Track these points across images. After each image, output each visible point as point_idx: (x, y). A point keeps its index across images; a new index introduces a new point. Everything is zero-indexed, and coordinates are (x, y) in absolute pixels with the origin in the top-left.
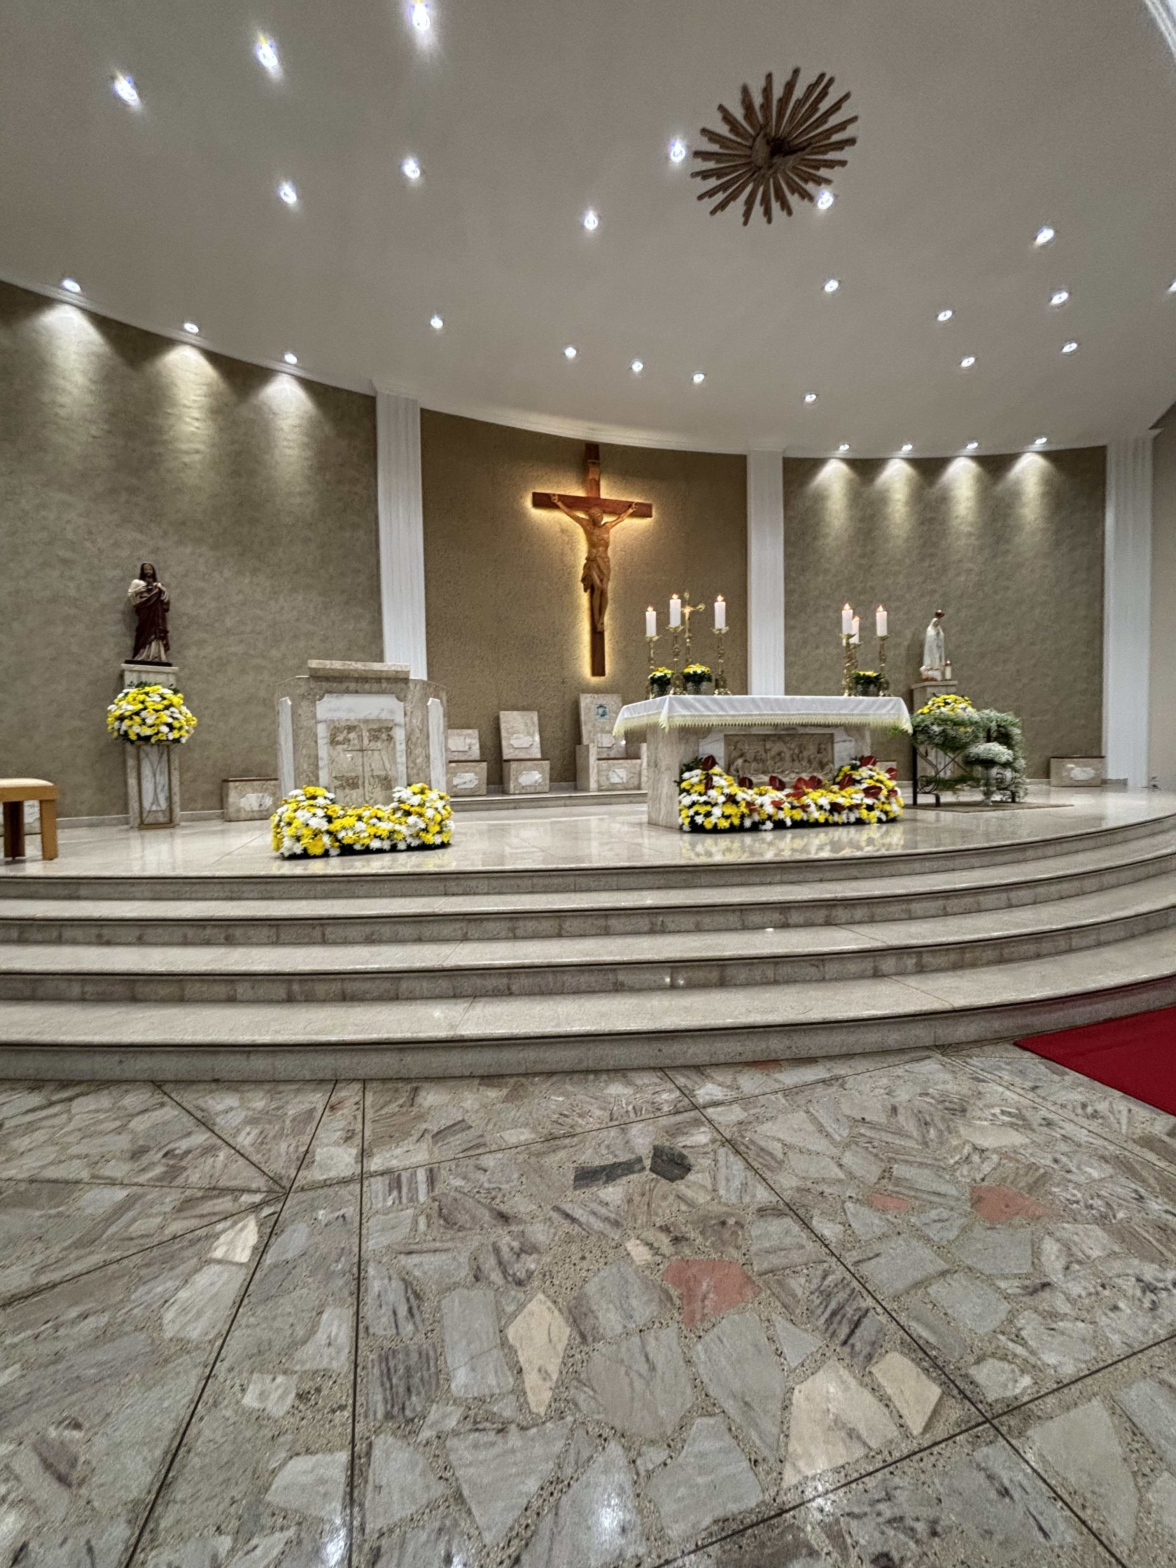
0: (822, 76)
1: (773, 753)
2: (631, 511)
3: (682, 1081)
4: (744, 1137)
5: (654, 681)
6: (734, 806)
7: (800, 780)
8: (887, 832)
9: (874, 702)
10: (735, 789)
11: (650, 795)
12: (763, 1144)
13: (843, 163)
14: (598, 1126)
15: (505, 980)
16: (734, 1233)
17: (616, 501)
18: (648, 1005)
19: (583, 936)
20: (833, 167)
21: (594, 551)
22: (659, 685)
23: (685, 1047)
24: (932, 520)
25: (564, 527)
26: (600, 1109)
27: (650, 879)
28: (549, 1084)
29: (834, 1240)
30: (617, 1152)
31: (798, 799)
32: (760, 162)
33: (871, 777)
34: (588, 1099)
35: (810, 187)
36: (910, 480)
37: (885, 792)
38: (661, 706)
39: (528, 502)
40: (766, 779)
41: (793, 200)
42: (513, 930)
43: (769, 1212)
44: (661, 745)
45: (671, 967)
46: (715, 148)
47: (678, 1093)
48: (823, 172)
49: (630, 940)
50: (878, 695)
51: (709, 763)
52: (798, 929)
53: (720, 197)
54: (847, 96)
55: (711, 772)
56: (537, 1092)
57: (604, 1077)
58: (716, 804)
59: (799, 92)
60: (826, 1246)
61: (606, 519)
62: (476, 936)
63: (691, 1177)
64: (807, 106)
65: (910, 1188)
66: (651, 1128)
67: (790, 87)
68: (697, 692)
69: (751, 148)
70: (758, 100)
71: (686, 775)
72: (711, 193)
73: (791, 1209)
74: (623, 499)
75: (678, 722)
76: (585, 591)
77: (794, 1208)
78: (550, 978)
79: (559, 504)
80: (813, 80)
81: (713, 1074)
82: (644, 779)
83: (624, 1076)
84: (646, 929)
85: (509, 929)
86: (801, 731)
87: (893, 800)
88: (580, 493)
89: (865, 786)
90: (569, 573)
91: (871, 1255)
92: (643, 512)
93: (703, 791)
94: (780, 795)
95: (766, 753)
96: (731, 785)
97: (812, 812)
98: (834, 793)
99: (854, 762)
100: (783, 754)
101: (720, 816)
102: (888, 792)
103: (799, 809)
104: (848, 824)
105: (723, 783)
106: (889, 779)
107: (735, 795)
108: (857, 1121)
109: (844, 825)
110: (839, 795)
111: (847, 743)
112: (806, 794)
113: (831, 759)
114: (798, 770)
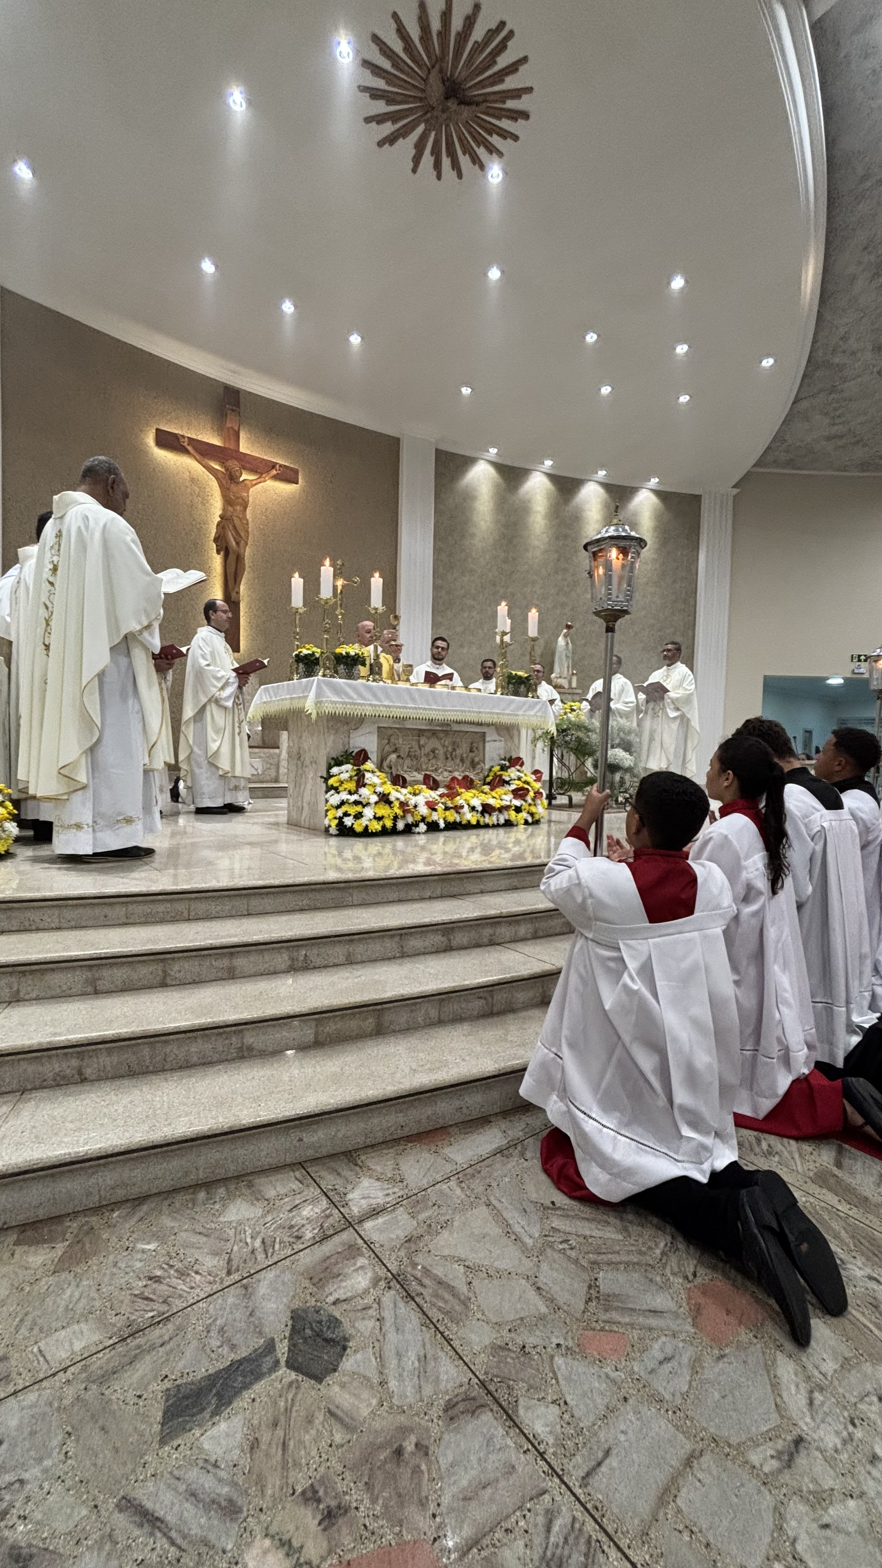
0: (503, 24)
1: (427, 749)
2: (274, 472)
3: (329, 1180)
4: (414, 1265)
5: (299, 659)
6: (387, 806)
7: (454, 779)
8: (532, 834)
9: (524, 704)
10: (388, 788)
11: (291, 791)
12: (439, 1271)
13: (516, 138)
14: (209, 1289)
15: (75, 1062)
16: (416, 1470)
17: (256, 458)
18: (286, 1078)
19: (197, 982)
20: (505, 138)
21: (230, 509)
22: (306, 664)
23: (332, 1131)
24: (566, 537)
25: (195, 477)
26: (215, 1254)
27: (290, 900)
28: (135, 1219)
29: (551, 1441)
30: (238, 1339)
31: (452, 799)
32: (433, 101)
33: (519, 779)
34: (194, 1239)
35: (481, 152)
36: (549, 495)
37: (532, 794)
38: (307, 688)
39: (150, 439)
40: (420, 777)
41: (464, 161)
42: (93, 982)
43: (461, 1407)
44: (304, 734)
45: (316, 1019)
46: (386, 64)
47: (324, 1202)
48: (495, 140)
49: (263, 985)
50: (527, 696)
51: (361, 757)
52: (462, 952)
53: (388, 128)
54: (524, 60)
55: (362, 767)
56: (114, 1239)
57: (222, 1191)
58: (368, 804)
59: (478, 34)
60: (542, 1455)
61: (245, 476)
62: (34, 995)
63: (348, 1364)
64: (484, 56)
65: (624, 1310)
66: (287, 1277)
67: (470, 22)
68: (350, 676)
69: (425, 80)
70: (436, 25)
71: (335, 770)
72: (380, 119)
73: (489, 1393)
74: (265, 458)
75: (328, 708)
76: (218, 552)
77: (492, 1388)
78: (146, 1052)
79: (190, 448)
80: (493, 26)
81: (371, 1163)
82: (283, 771)
83: (250, 1185)
84: (283, 967)
85: (87, 980)
86: (456, 728)
87: (538, 802)
88: (216, 441)
89: (513, 787)
90: (199, 530)
91: (600, 1455)
92: (287, 476)
93: (353, 788)
94: (434, 795)
95: (420, 749)
96: (385, 783)
97: (464, 814)
98: (486, 793)
99: (503, 762)
100: (437, 752)
101: (372, 817)
102: (535, 793)
103: (452, 810)
104: (498, 826)
105: (376, 780)
106: (535, 781)
107: (389, 794)
108: (546, 1208)
109: (494, 826)
110: (490, 796)
111: (497, 743)
112: (459, 795)
113: (482, 758)
114: (451, 769)
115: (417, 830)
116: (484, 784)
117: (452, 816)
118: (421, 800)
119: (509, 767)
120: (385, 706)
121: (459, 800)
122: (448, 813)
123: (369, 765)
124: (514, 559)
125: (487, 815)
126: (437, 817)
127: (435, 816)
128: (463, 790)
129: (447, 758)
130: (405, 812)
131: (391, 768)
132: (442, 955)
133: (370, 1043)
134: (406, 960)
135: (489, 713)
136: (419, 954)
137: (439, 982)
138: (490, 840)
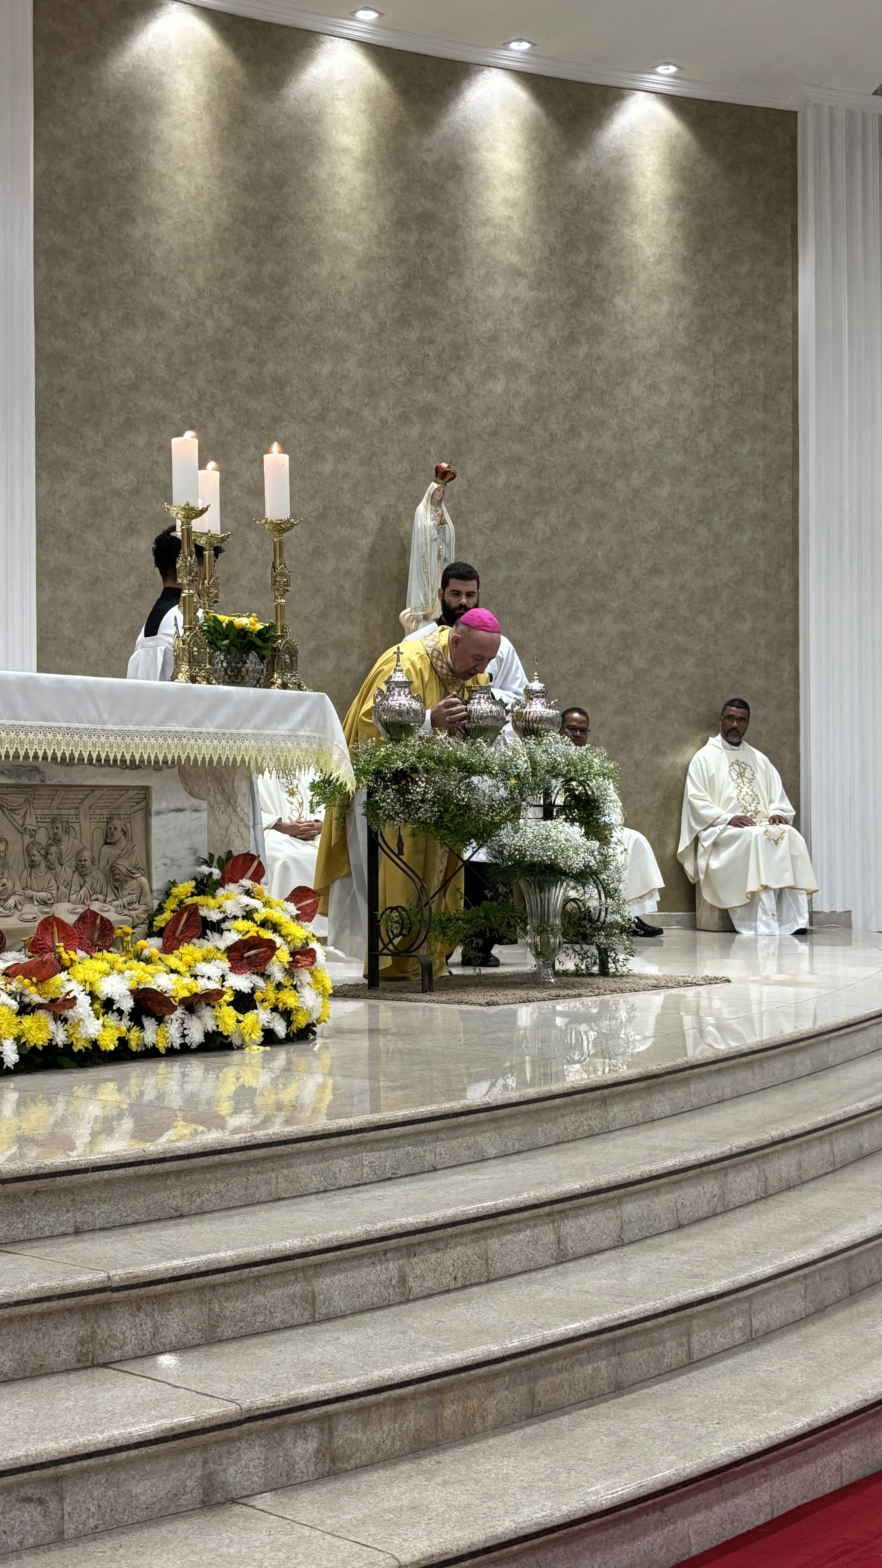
7: (50, 923)
8: (288, 1069)
9: (258, 704)
24: (427, 220)
31: (42, 981)
33: (248, 915)
36: (373, 101)
37: (283, 955)
50: (266, 684)
86: (57, 777)
87: (305, 976)
89: (231, 938)
97: (80, 1023)
98: (148, 961)
99: (205, 869)
102: (292, 954)
103: (41, 1013)
104: (185, 1050)
106: (297, 918)
109: (172, 1053)
110: (161, 968)
111: (187, 816)
112: (64, 968)
113: (142, 865)
114: (43, 895)
116: (148, 934)
117: (41, 1031)
119: (221, 883)
121: (64, 984)
122: (28, 1021)
124: (280, 282)
125: (149, 1024)
128: (82, 954)
129: (33, 865)
135: (156, 734)
138: (160, 1097)
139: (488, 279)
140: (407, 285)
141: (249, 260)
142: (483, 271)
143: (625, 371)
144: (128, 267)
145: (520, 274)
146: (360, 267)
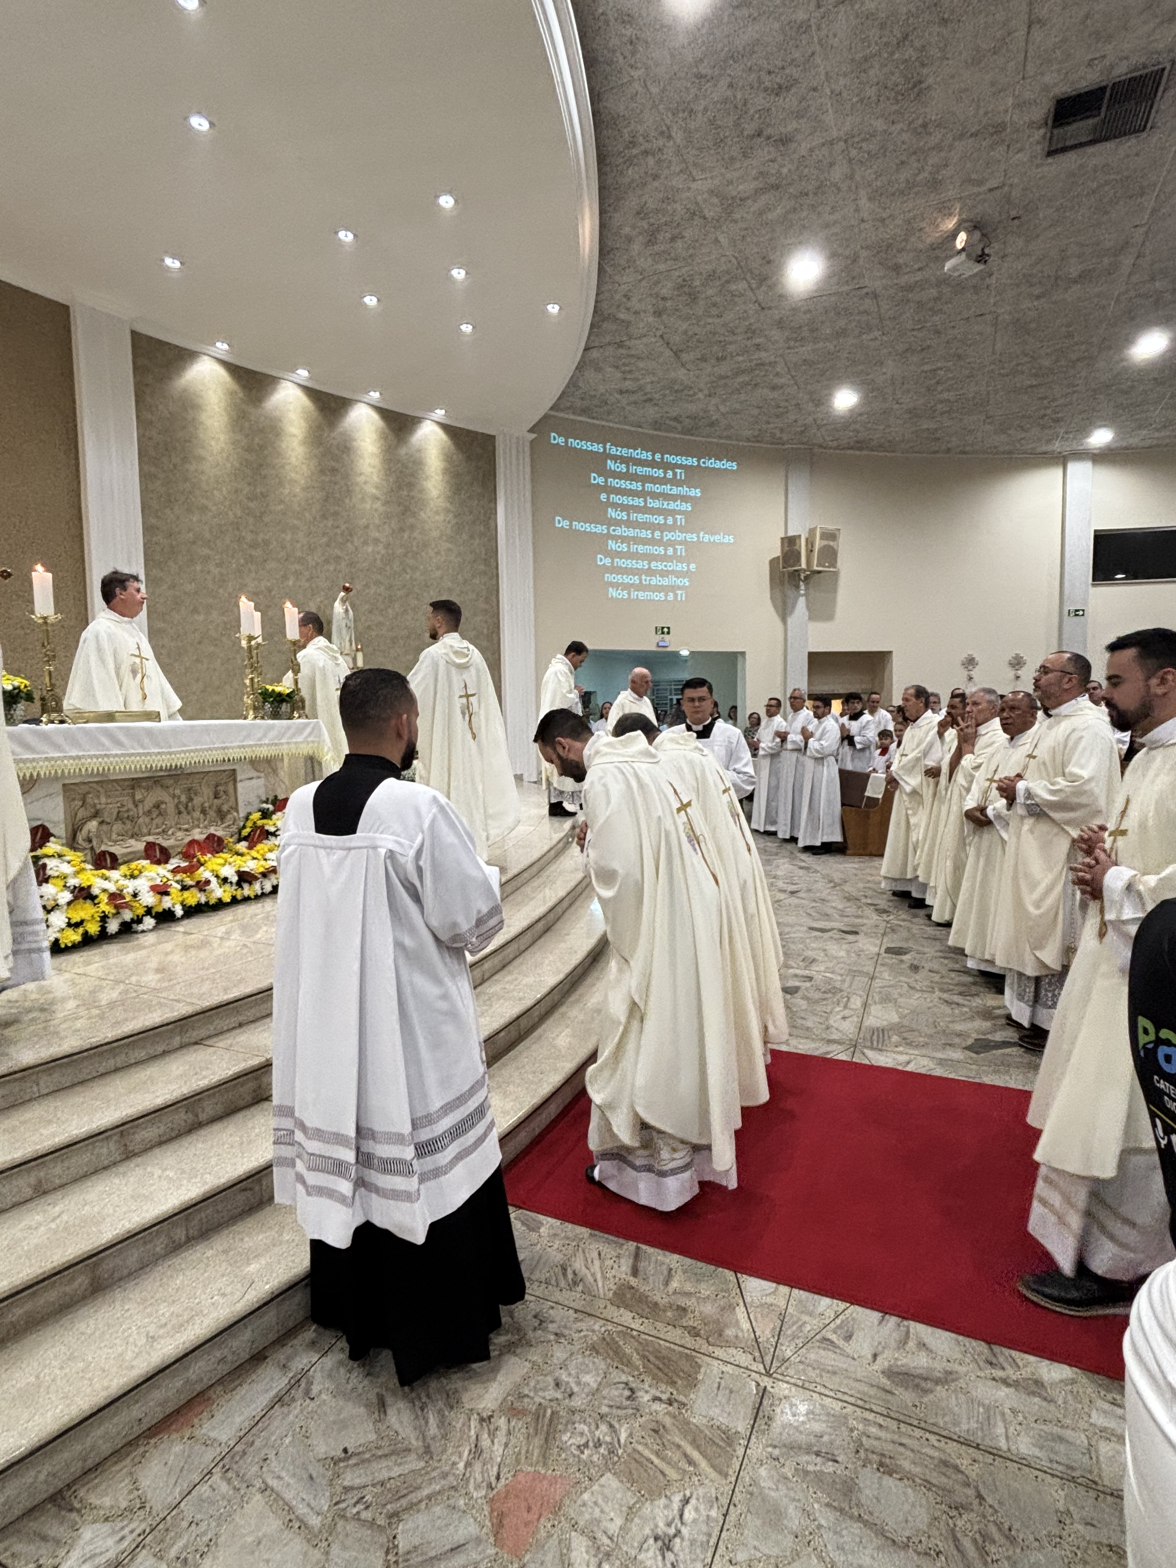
1: (147, 805)
6: (88, 904)
7: (192, 841)
9: (288, 728)
10: (87, 876)
31: (191, 873)
36: (307, 414)
40: (139, 847)
50: (290, 718)
55: (40, 853)
58: (56, 907)
86: (190, 771)
94: (162, 872)
95: (136, 806)
96: (83, 869)
97: (212, 891)
98: (242, 855)
99: (265, 806)
100: (163, 806)
101: (64, 926)
103: (193, 890)
105: (66, 869)
107: (89, 887)
108: (336, 1461)
110: (248, 857)
111: (254, 781)
112: (202, 865)
113: (234, 806)
114: (186, 826)
115: (141, 927)
116: (240, 840)
117: (193, 898)
118: (142, 885)
119: (274, 813)
120: (73, 758)
121: (204, 873)
122: (186, 894)
123: (52, 847)
124: (264, 496)
125: (246, 886)
126: (173, 902)
127: (167, 903)
128: (209, 855)
129: (180, 813)
130: (117, 907)
131: (90, 841)
132: (186, 1141)
133: (83, 1311)
134: (132, 1164)
135: (240, 747)
136: (151, 1148)
137: (183, 1191)
139: (363, 500)
140: (326, 500)
141: (249, 484)
142: (360, 496)
143: (426, 545)
144: (188, 484)
145: (378, 499)
146: (304, 489)
